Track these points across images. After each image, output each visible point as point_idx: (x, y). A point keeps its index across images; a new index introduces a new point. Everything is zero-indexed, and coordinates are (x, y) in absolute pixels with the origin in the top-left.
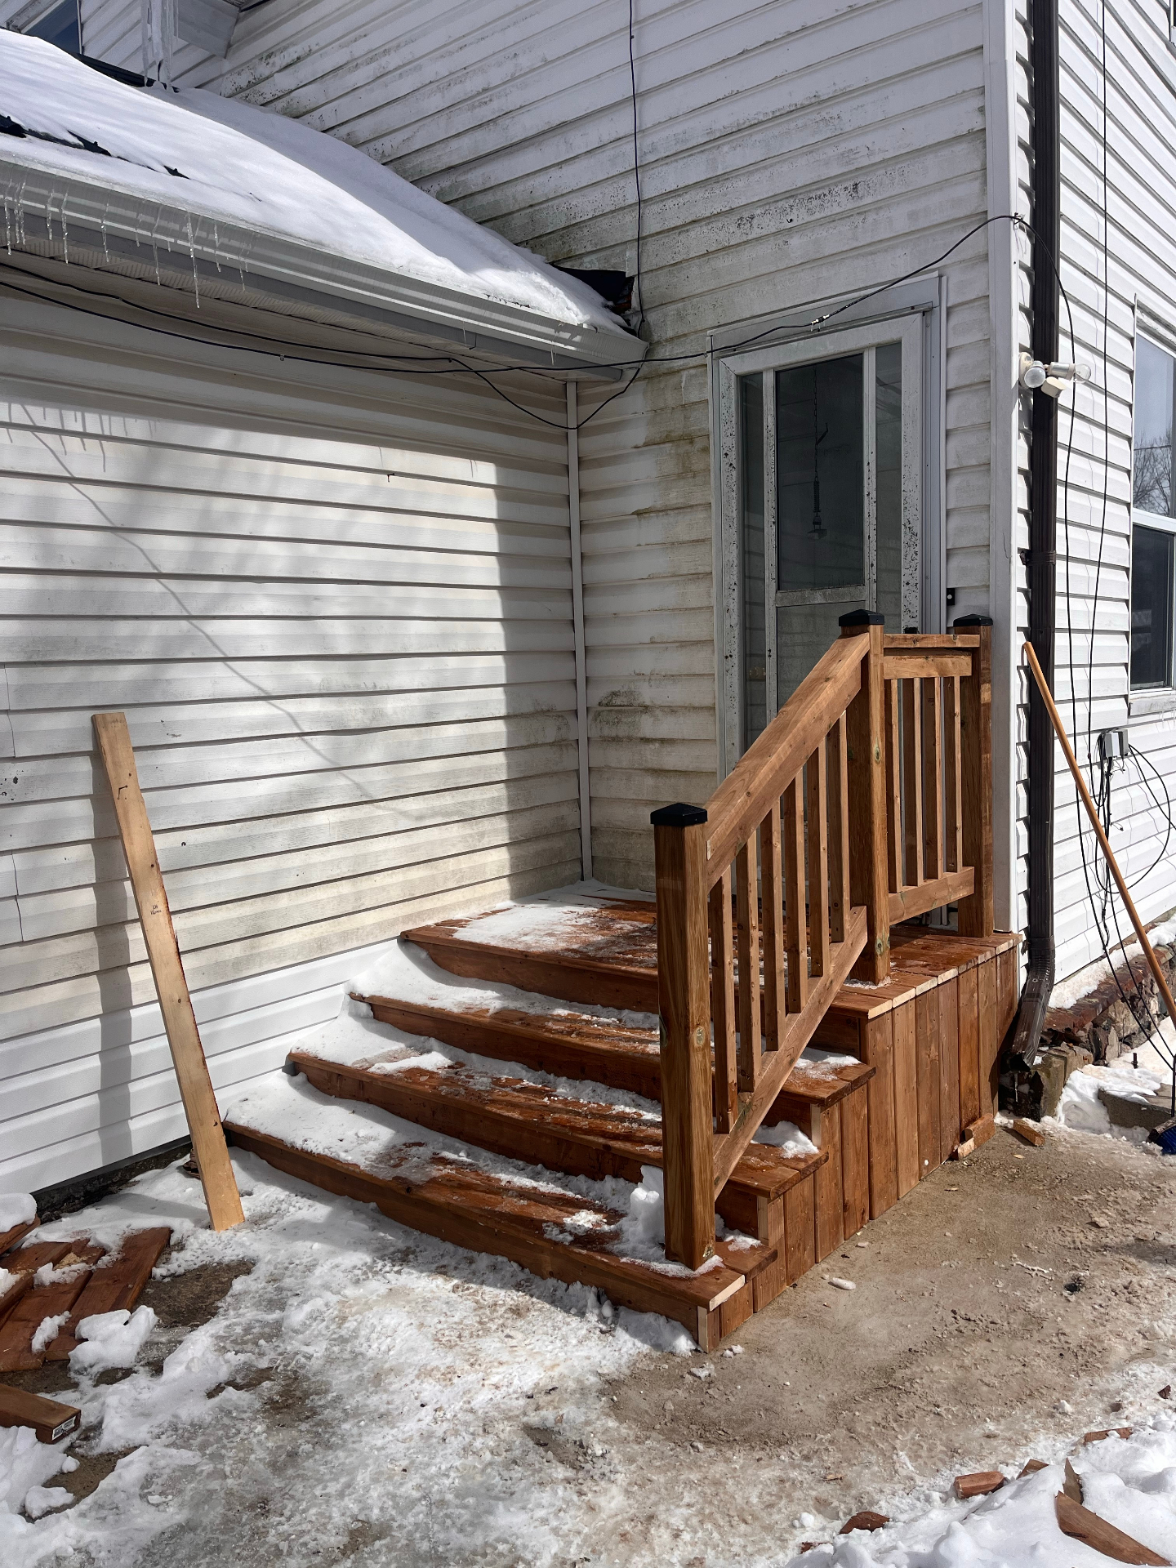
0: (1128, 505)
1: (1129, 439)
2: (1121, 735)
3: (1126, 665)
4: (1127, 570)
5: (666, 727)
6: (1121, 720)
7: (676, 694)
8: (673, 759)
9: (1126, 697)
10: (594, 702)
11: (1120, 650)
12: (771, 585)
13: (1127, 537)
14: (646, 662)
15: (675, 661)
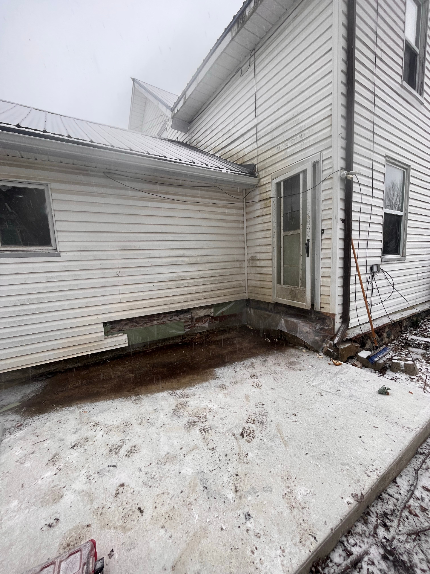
0: (383, 208)
1: (383, 191)
2: (377, 267)
3: (381, 249)
4: (382, 224)
5: (262, 263)
6: (379, 263)
7: (264, 256)
8: (264, 271)
9: (381, 257)
10: (248, 259)
11: (380, 245)
12: (282, 231)
13: (382, 216)
14: (258, 249)
15: (264, 249)
